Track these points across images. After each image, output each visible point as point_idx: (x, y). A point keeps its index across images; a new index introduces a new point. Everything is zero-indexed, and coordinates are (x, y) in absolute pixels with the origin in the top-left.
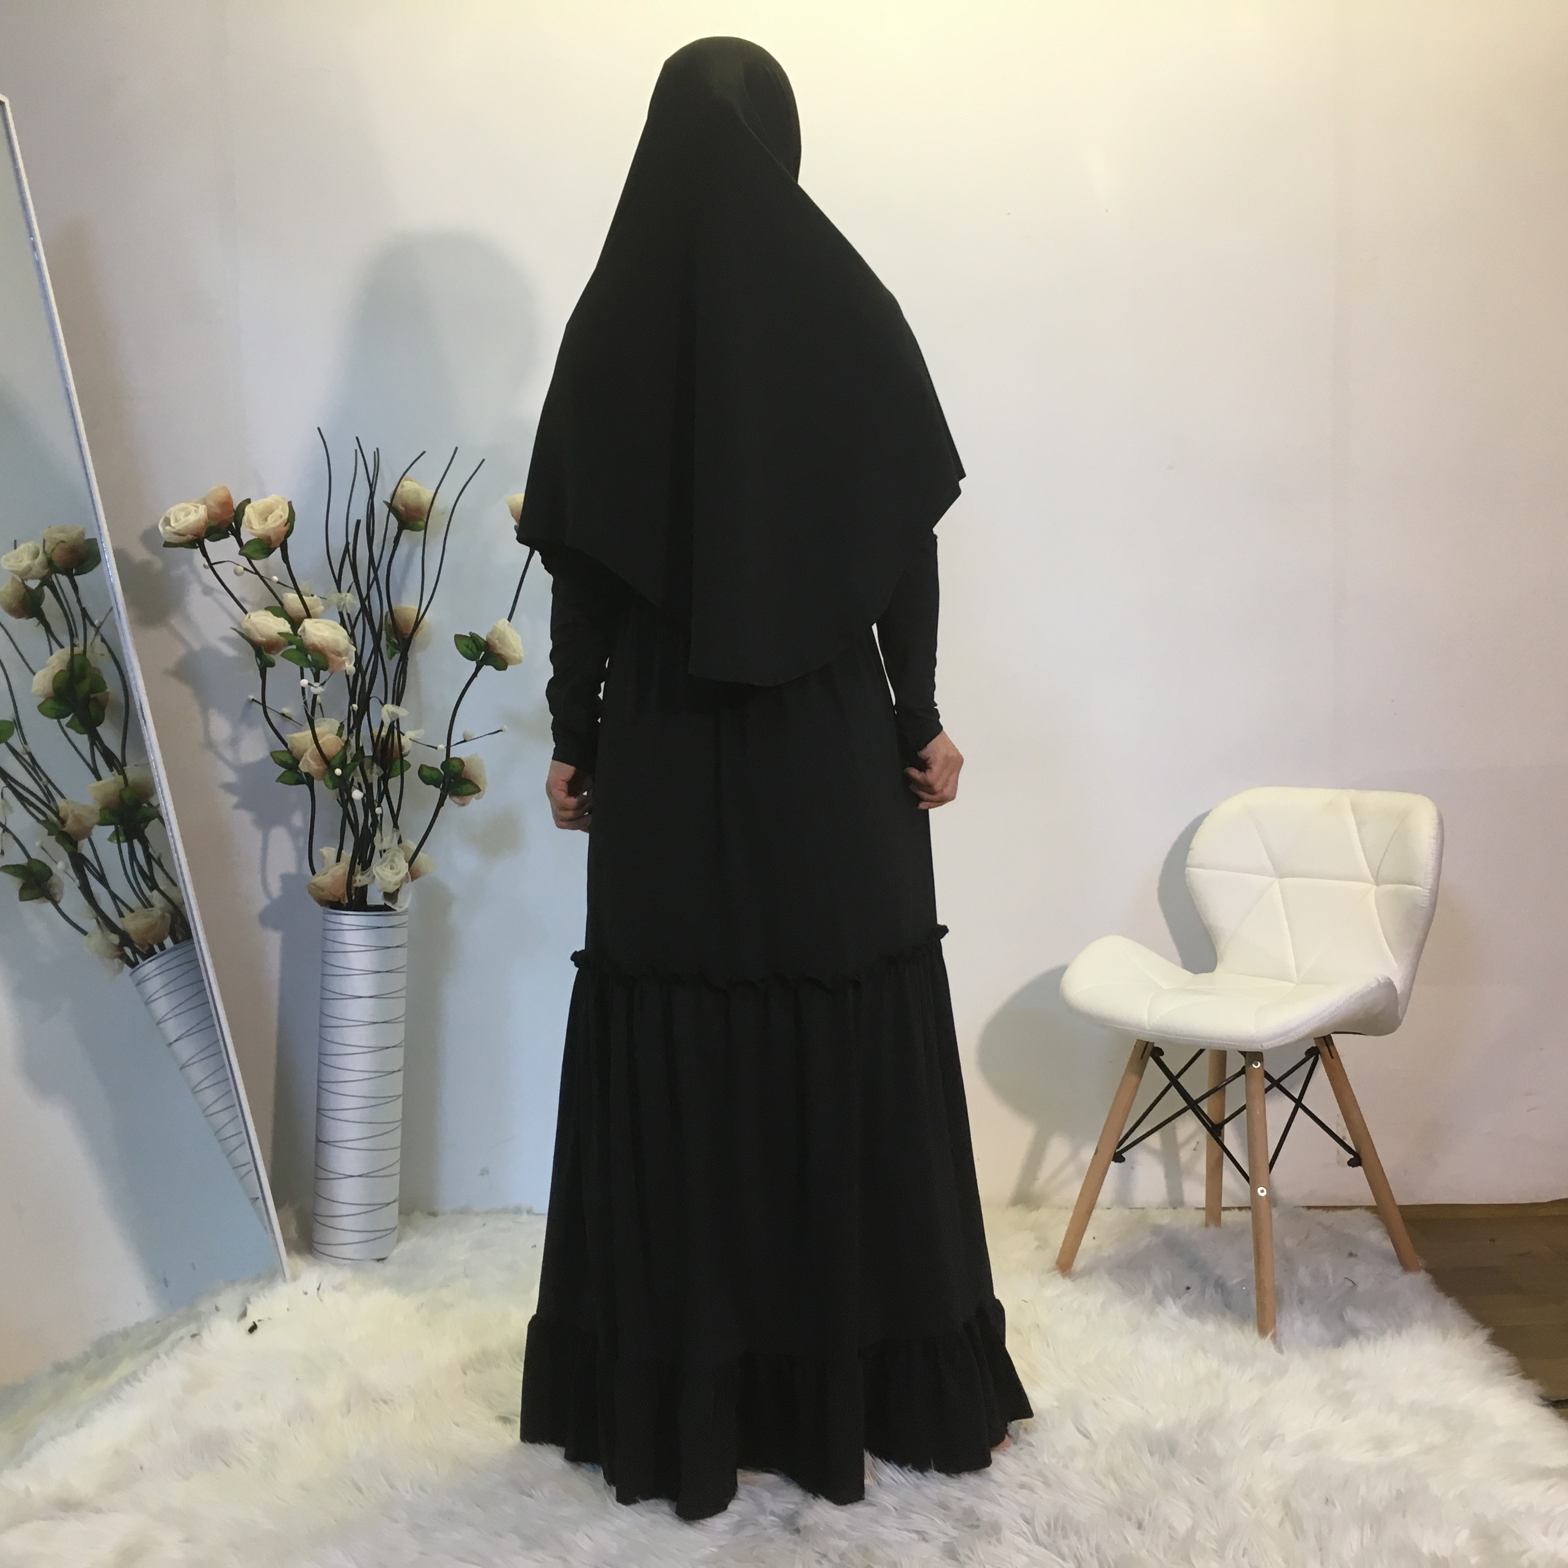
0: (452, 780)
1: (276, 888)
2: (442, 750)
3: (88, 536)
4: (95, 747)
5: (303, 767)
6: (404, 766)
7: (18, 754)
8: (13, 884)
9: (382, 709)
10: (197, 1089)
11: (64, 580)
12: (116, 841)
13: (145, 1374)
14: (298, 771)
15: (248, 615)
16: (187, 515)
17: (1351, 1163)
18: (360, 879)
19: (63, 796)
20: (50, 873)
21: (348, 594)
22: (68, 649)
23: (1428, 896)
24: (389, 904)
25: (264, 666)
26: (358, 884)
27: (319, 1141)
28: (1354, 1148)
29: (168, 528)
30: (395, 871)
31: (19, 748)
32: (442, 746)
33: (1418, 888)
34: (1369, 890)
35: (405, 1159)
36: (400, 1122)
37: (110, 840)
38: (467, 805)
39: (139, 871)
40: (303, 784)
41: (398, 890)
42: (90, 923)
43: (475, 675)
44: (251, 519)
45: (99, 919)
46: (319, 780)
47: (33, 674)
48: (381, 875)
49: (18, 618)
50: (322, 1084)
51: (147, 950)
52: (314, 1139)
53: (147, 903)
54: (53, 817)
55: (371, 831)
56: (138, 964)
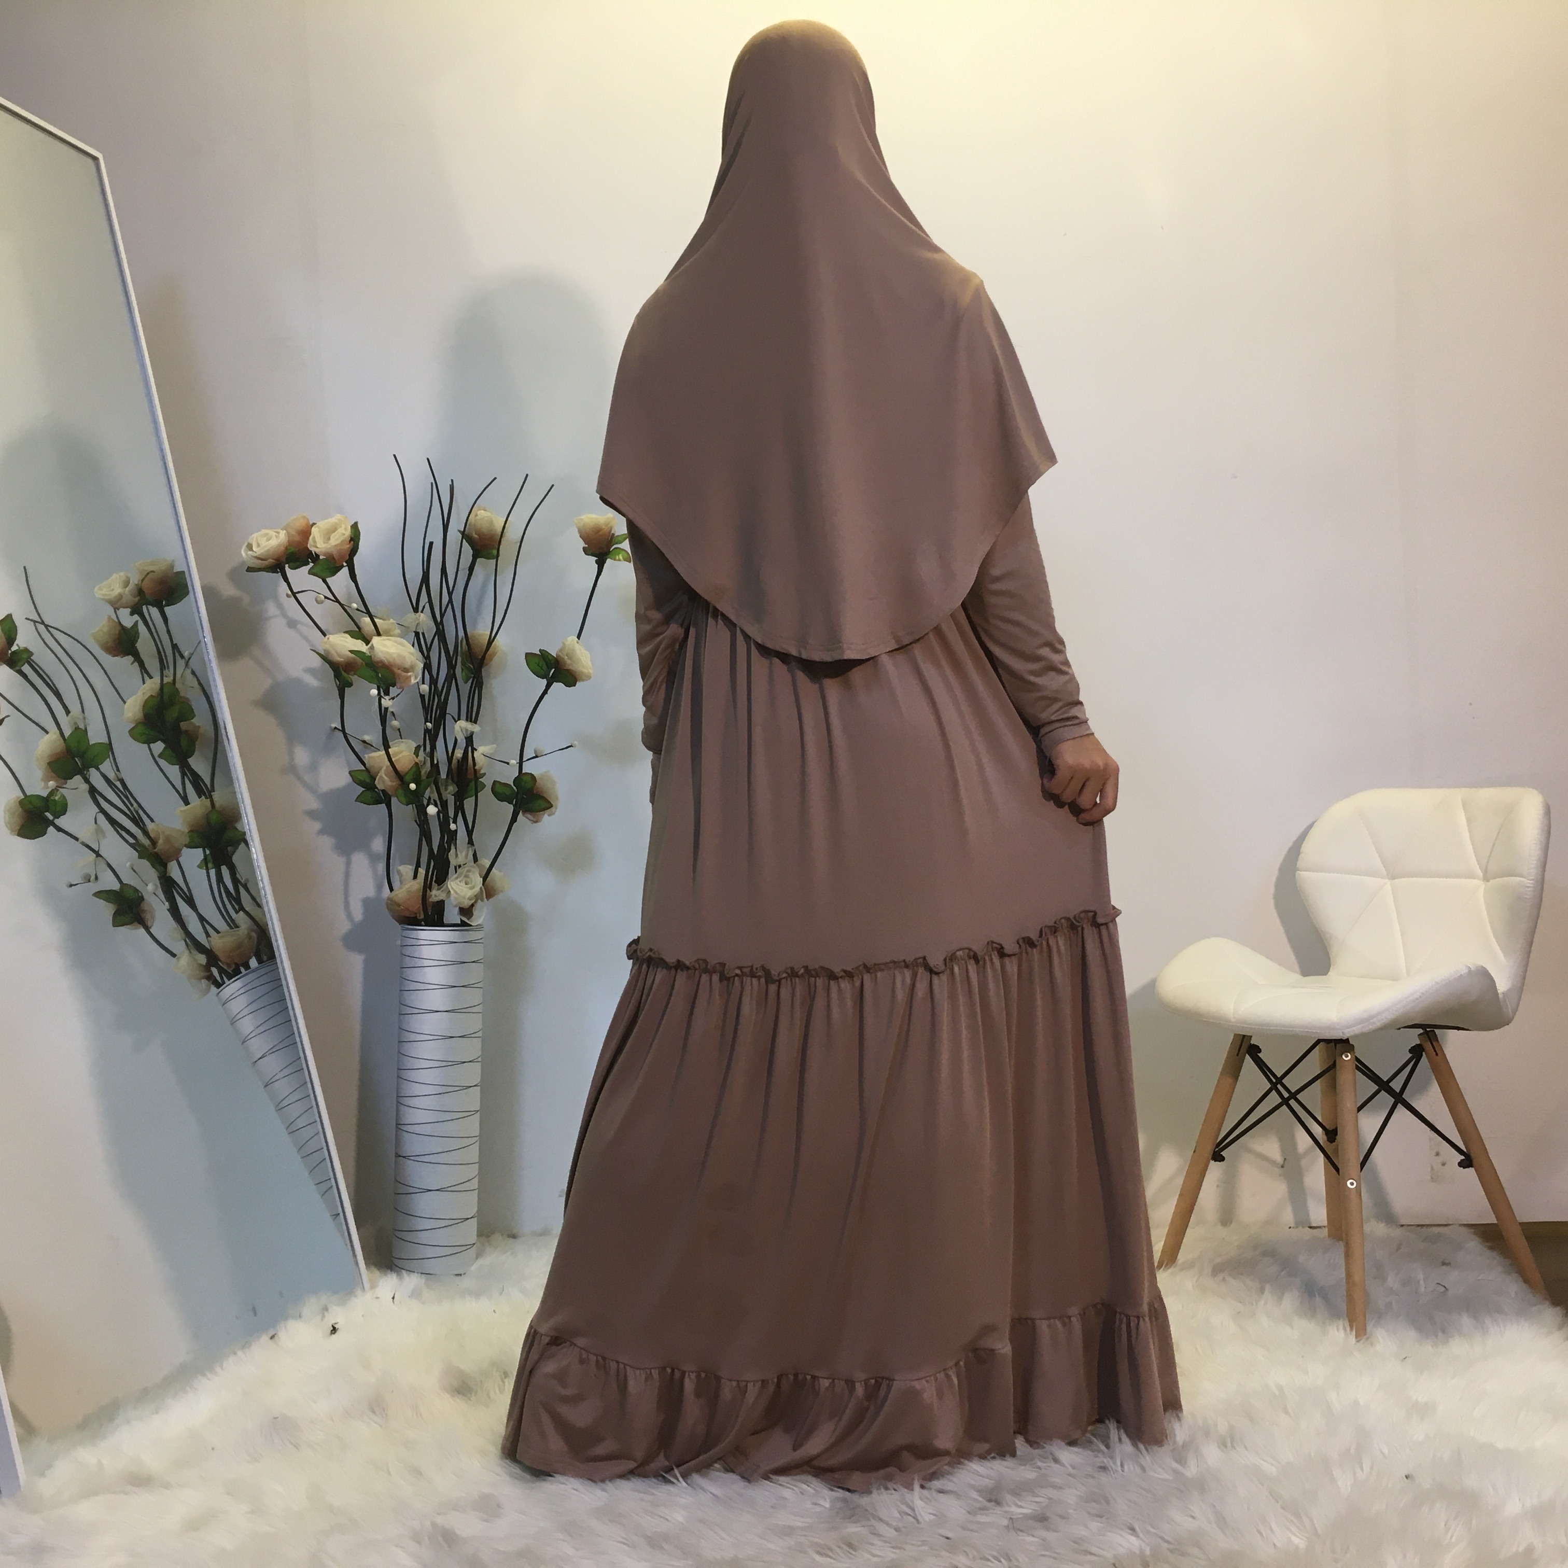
0: (525, 797)
1: (358, 913)
2: (513, 765)
3: (177, 569)
4: (185, 777)
5: (379, 785)
6: (479, 786)
7: (111, 781)
8: (107, 910)
9: (455, 726)
10: (282, 1105)
11: (154, 611)
12: (204, 867)
14: (376, 789)
15: (327, 637)
16: (268, 540)
17: (1461, 1164)
18: (436, 894)
19: (152, 820)
20: (141, 898)
21: (422, 614)
22: (157, 679)
23: (1534, 886)
24: (465, 919)
25: (343, 686)
26: (434, 899)
27: (398, 1156)
28: (1465, 1150)
29: (250, 553)
30: (469, 886)
31: (111, 775)
32: (514, 762)
33: (1522, 879)
34: (1477, 887)
35: (482, 1175)
36: (477, 1138)
37: (199, 867)
38: (541, 821)
39: (225, 892)
40: (380, 803)
41: (473, 905)
42: (179, 946)
43: (545, 693)
44: (317, 540)
45: (187, 940)
46: (394, 797)
47: (125, 702)
48: (457, 890)
49: (114, 656)
50: (401, 1100)
51: (232, 969)
52: (394, 1155)
53: (233, 924)
54: (146, 842)
55: (446, 848)
56: (224, 984)
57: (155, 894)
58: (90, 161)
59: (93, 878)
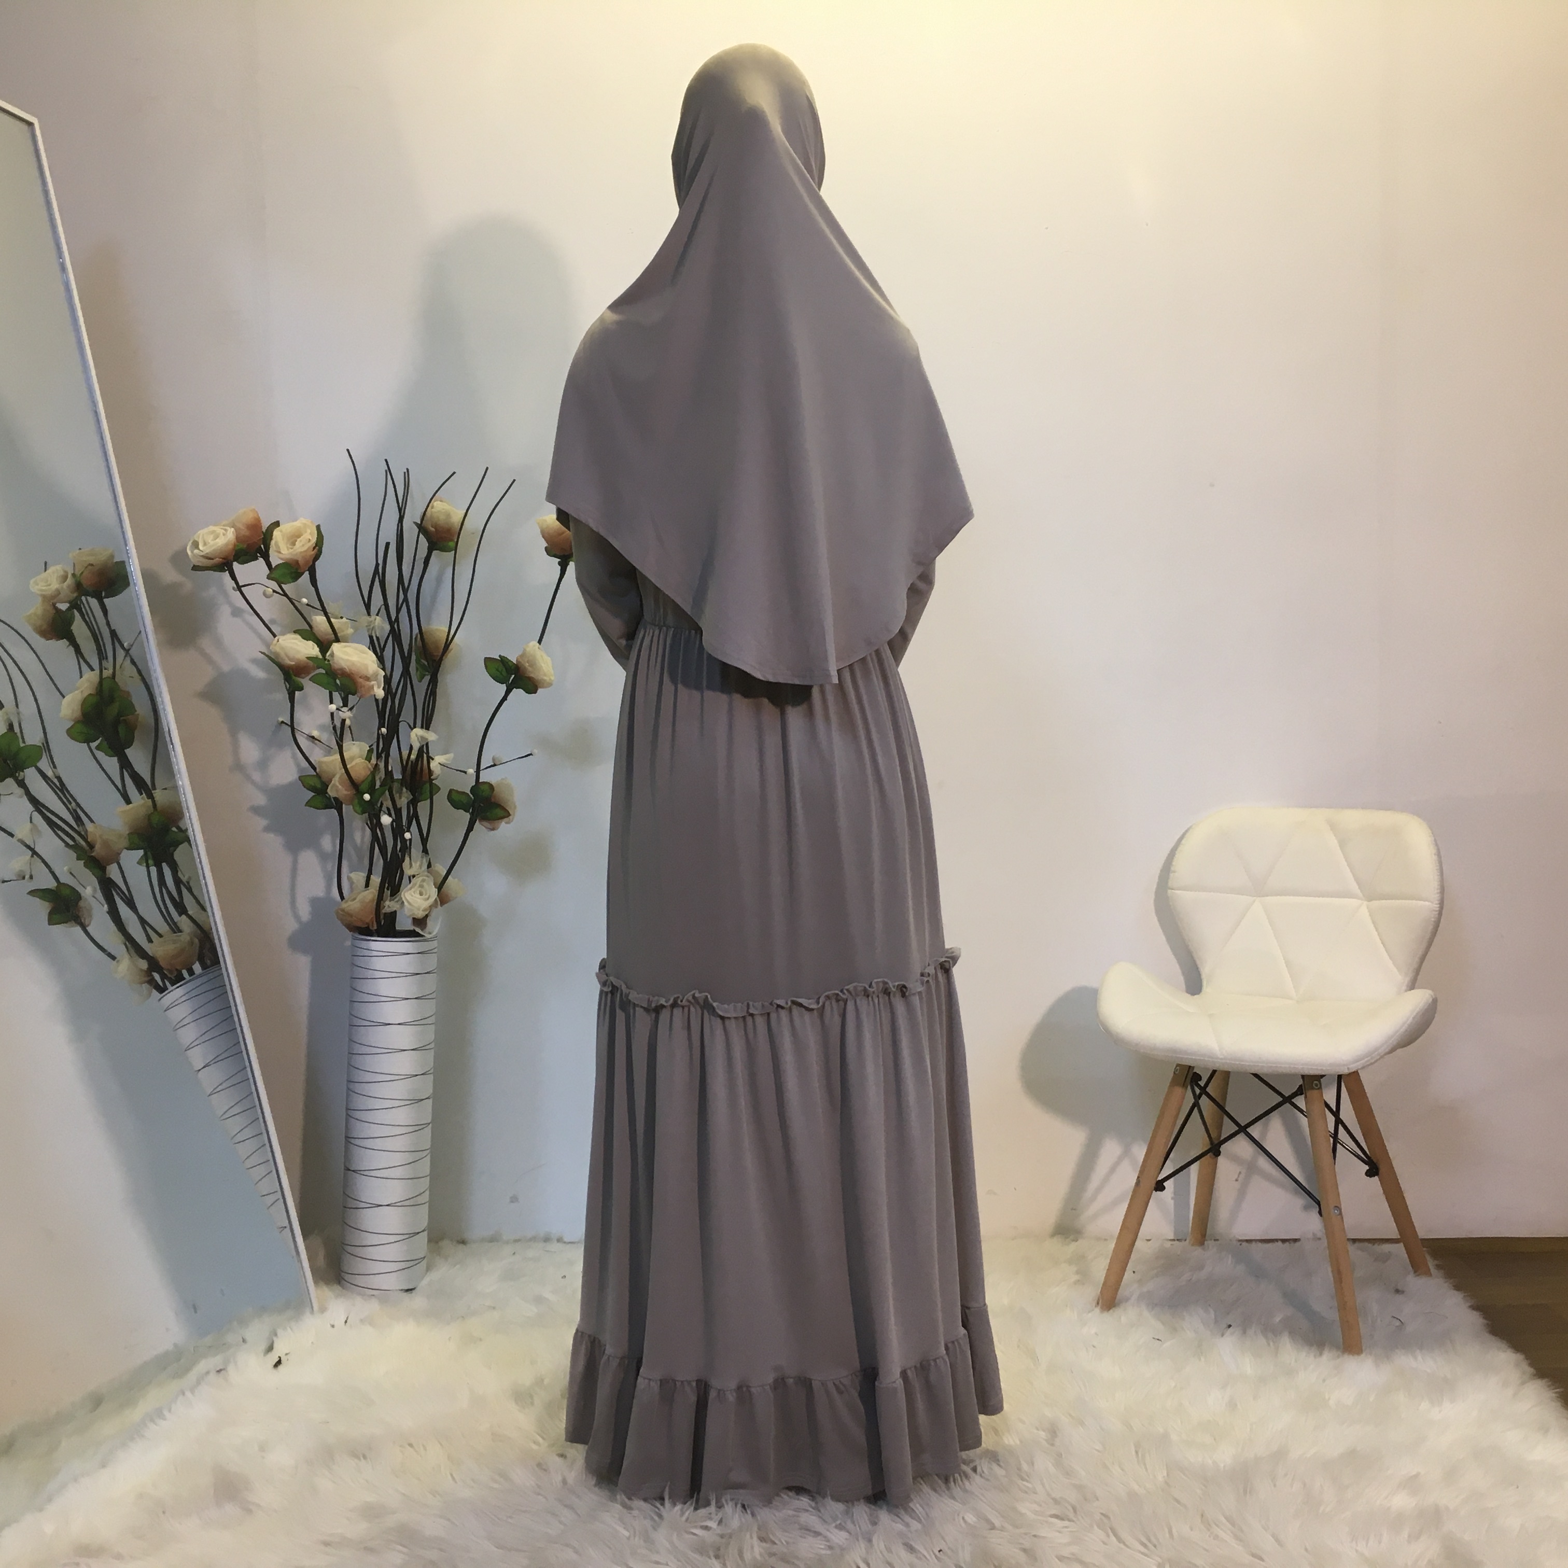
0: (482, 805)
1: (305, 911)
2: (472, 774)
3: (117, 559)
4: (124, 769)
5: (331, 792)
6: (433, 790)
7: (49, 779)
8: (42, 908)
9: (411, 733)
10: (227, 1115)
11: (94, 602)
12: (145, 864)
13: (170, 1411)
14: (327, 795)
15: (277, 638)
16: (217, 537)
18: (389, 905)
19: (92, 821)
20: (79, 897)
21: (377, 617)
22: (97, 672)
24: (418, 930)
25: (293, 689)
26: (386, 910)
27: (347, 1170)
29: (196, 551)
30: (424, 896)
31: (48, 772)
32: (471, 771)
35: (434, 1188)
36: (429, 1151)
37: (139, 863)
38: (498, 829)
39: (167, 894)
40: (331, 808)
41: (427, 916)
42: (118, 949)
43: (504, 699)
44: (279, 543)
45: (128, 943)
46: (347, 804)
47: (63, 698)
48: (410, 901)
49: (47, 640)
50: (350, 1113)
51: (175, 975)
52: (343, 1168)
53: (175, 929)
54: (84, 845)
55: (400, 856)
56: (167, 989)
57: (94, 897)
58: (25, 127)
59: (27, 877)
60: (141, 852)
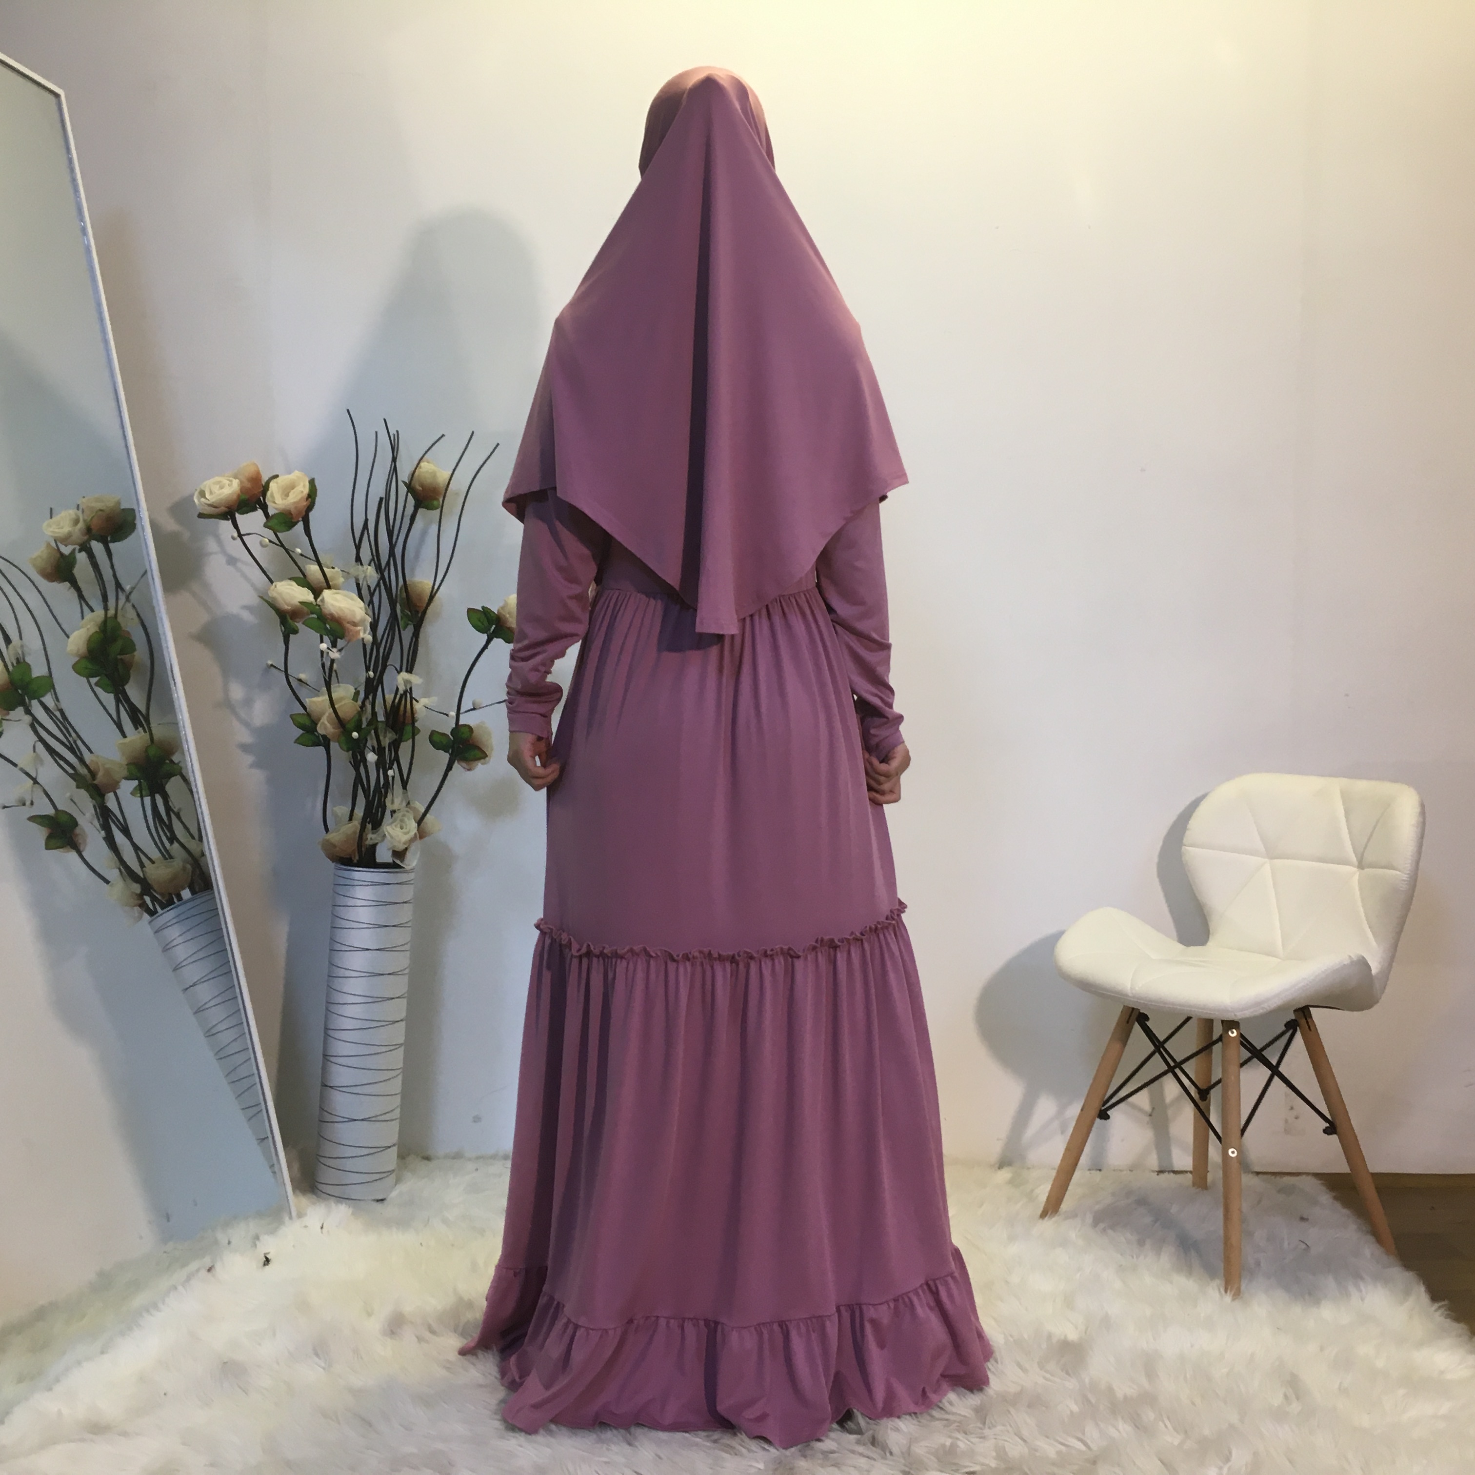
0: (461, 746)
2: (453, 717)
3: (125, 506)
4: (120, 705)
5: (320, 730)
6: (415, 732)
7: (50, 711)
8: (40, 834)
9: (397, 676)
10: (214, 1031)
11: (97, 547)
12: (139, 795)
13: (164, 1303)
14: (316, 733)
15: (273, 583)
16: (222, 488)
17: (1326, 1131)
18: (370, 838)
19: (91, 752)
20: (75, 823)
21: (369, 567)
22: (99, 612)
23: (1407, 881)
24: (398, 862)
25: (288, 632)
26: (369, 842)
27: (324, 1085)
28: (1329, 1117)
29: (203, 500)
30: (404, 830)
31: (52, 707)
32: (453, 714)
33: (1398, 872)
34: (1352, 874)
35: (405, 1105)
36: (401, 1070)
37: (132, 794)
38: (474, 769)
39: (159, 822)
40: (319, 745)
41: (406, 849)
42: (113, 874)
43: (485, 647)
44: (275, 495)
45: (121, 868)
46: (335, 742)
47: (68, 637)
48: (391, 834)
49: (52, 582)
50: (329, 1032)
51: (166, 899)
52: (320, 1084)
53: (167, 856)
54: (83, 771)
55: (383, 792)
56: (158, 912)
57: (90, 824)
58: (51, 97)
59: (28, 803)
60: (136, 783)
